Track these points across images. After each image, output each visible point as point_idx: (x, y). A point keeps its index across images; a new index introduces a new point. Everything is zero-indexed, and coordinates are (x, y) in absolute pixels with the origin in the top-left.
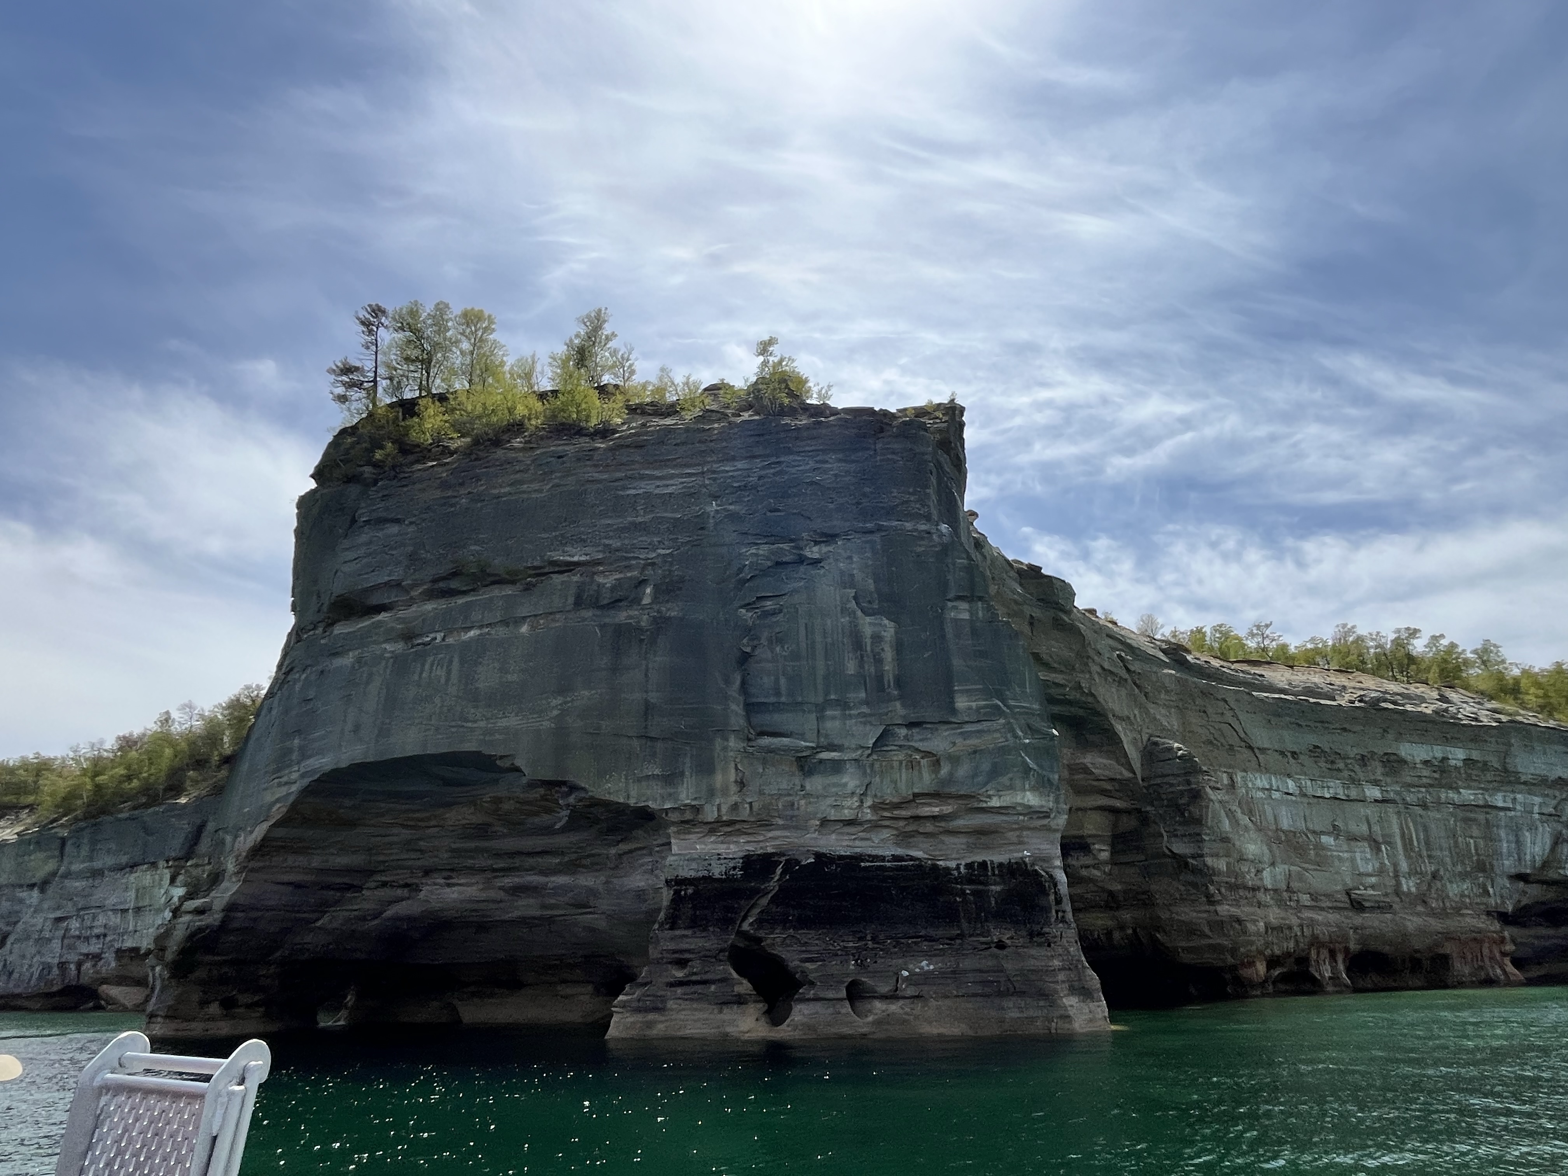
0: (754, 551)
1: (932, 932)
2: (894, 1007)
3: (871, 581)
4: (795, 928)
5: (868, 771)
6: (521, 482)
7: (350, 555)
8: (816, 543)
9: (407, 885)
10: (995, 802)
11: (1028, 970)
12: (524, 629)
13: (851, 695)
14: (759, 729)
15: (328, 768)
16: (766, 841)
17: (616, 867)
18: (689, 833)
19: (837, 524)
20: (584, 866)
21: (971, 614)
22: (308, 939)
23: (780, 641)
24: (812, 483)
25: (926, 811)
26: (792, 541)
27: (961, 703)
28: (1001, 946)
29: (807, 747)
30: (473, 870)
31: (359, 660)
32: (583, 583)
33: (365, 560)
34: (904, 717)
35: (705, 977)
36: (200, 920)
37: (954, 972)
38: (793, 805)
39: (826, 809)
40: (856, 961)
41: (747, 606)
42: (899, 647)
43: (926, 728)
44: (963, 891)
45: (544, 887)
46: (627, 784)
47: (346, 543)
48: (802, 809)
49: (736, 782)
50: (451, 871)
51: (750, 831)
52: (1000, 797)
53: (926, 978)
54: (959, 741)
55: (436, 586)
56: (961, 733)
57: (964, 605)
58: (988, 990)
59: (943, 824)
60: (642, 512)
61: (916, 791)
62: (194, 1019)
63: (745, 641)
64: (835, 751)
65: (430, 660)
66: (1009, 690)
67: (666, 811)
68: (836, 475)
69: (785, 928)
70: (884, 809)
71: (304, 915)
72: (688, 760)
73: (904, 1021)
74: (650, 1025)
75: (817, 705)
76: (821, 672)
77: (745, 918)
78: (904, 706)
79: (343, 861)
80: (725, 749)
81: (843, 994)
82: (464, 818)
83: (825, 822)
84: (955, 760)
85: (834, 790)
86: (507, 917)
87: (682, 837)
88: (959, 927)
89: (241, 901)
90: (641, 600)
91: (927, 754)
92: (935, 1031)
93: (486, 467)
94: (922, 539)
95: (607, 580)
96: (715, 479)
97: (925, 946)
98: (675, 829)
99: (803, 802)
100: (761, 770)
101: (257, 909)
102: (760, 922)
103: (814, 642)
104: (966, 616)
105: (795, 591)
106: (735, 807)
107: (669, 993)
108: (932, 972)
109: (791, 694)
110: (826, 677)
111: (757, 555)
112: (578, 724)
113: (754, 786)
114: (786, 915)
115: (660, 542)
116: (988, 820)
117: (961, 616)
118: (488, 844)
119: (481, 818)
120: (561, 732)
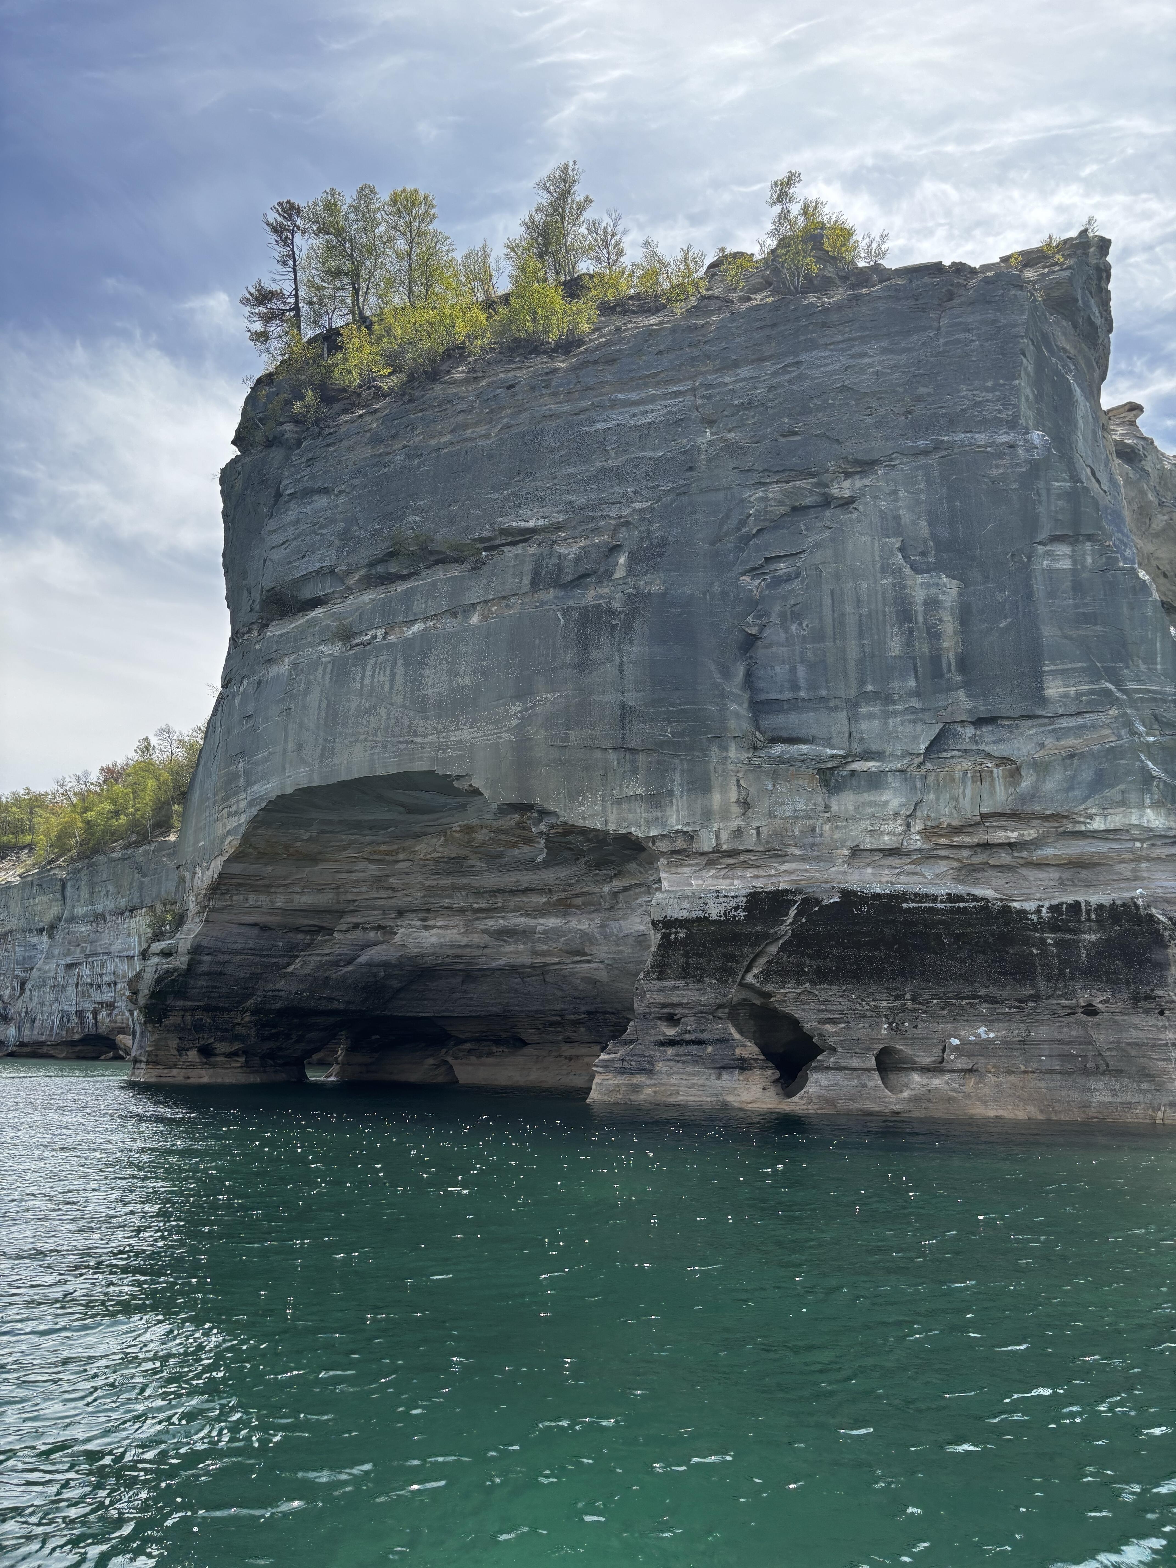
0: (761, 494)
1: (994, 991)
2: (937, 1082)
3: (924, 524)
4: (813, 983)
5: (919, 785)
6: (465, 427)
7: (277, 539)
8: (848, 475)
9: (379, 927)
10: (1098, 824)
11: (1129, 1044)
12: (475, 619)
13: (896, 685)
14: (770, 734)
15: (273, 795)
16: (779, 875)
17: (612, 908)
18: (682, 865)
19: (877, 445)
20: (578, 907)
21: (1075, 562)
22: (281, 985)
23: (797, 616)
24: (843, 389)
25: (999, 836)
26: (813, 475)
27: (1053, 689)
28: (1090, 1011)
29: (833, 756)
30: (449, 910)
31: (295, 665)
32: (541, 555)
33: (294, 544)
34: (970, 711)
35: (702, 1036)
36: (167, 963)
37: (1023, 1042)
38: (814, 830)
39: (857, 833)
40: (890, 1024)
41: (753, 571)
42: (964, 615)
43: (1002, 726)
44: (1043, 941)
45: (532, 930)
46: (604, 807)
47: (271, 524)
48: (826, 835)
49: (738, 802)
50: (426, 912)
51: (758, 863)
52: (1106, 816)
53: (983, 1048)
54: (1049, 741)
55: (373, 572)
56: (1053, 730)
57: (1064, 549)
58: (1069, 1067)
59: (1024, 854)
60: (612, 453)
61: (985, 810)
62: (175, 1066)
63: (750, 619)
64: (873, 759)
65: (370, 663)
66: (1127, 667)
67: (653, 839)
68: (877, 373)
69: (799, 982)
70: (941, 835)
71: (274, 960)
72: (677, 776)
73: (950, 1099)
74: (636, 1089)
75: (848, 700)
76: (853, 654)
77: (748, 969)
78: (969, 696)
79: (307, 900)
80: (724, 761)
81: (872, 1063)
82: (435, 850)
83: (856, 852)
84: (1042, 767)
85: (869, 810)
86: (493, 965)
87: (673, 870)
88: (1033, 986)
89: (205, 943)
90: (613, 573)
91: (1003, 760)
92: (992, 1113)
93: (422, 410)
94: (1001, 455)
95: (570, 551)
96: (709, 397)
97: (984, 1009)
98: (666, 862)
99: (827, 827)
100: (770, 787)
101: (224, 953)
102: (767, 974)
103: (843, 615)
104: (1066, 564)
105: (817, 545)
106: (738, 833)
107: (658, 1054)
108: (992, 1041)
109: (812, 686)
110: (861, 662)
111: (764, 499)
112: (542, 735)
113: (762, 806)
114: (801, 966)
115: (635, 492)
116: (1089, 848)
117: (1058, 566)
118: (465, 881)
119: (453, 851)
120: (522, 745)
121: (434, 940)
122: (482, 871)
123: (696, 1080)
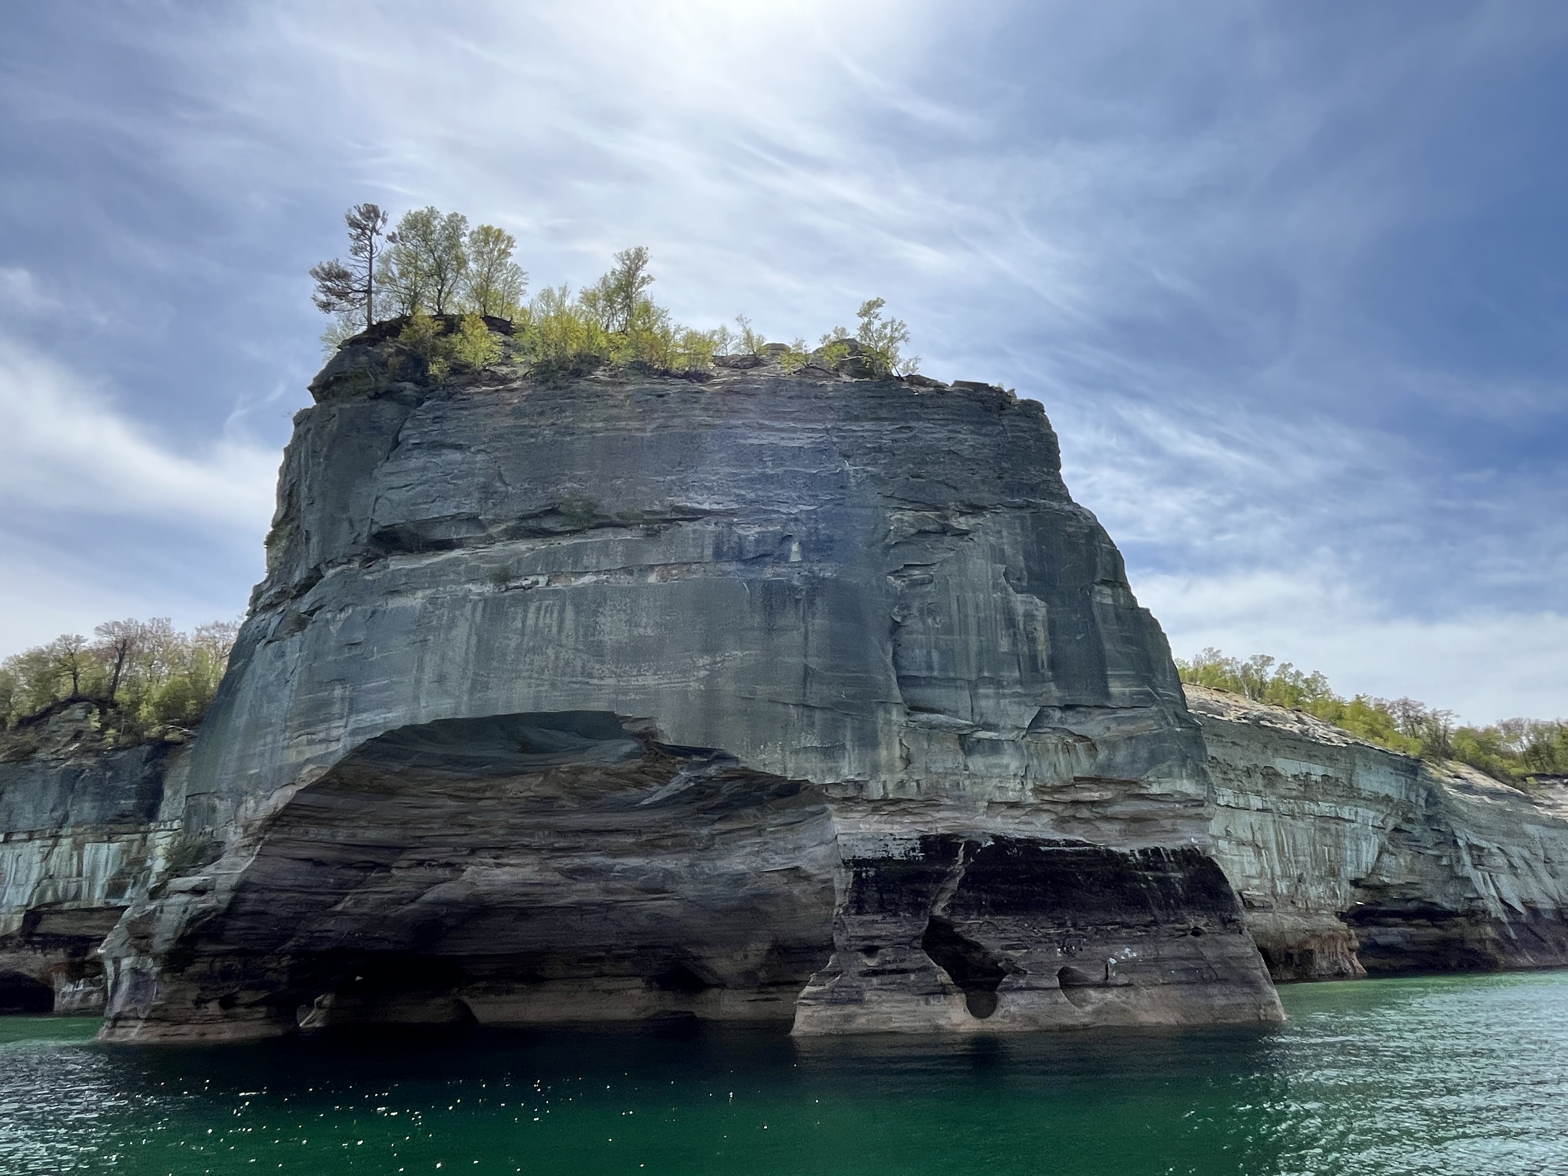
0: (899, 516)
1: (1126, 918)
2: (1110, 996)
3: (1021, 558)
4: (991, 914)
5: (1026, 753)
6: (619, 418)
7: (395, 481)
8: (962, 514)
9: (448, 865)
10: (1155, 789)
11: (1230, 958)
12: (653, 578)
13: (1005, 674)
14: (916, 704)
16: (936, 821)
17: (706, 848)
18: (852, 811)
19: (985, 496)
20: (662, 847)
21: (1114, 601)
22: (330, 924)
23: (931, 612)
24: (950, 452)
25: (1086, 796)
26: (937, 509)
27: (1115, 688)
28: (1196, 932)
29: (965, 725)
30: (528, 849)
31: (433, 600)
32: (721, 533)
33: (419, 488)
34: (1060, 699)
35: (903, 966)
36: (203, 902)
37: (1156, 960)
38: (958, 784)
39: (990, 789)
40: (1062, 948)
41: (896, 573)
42: (1052, 627)
43: (1079, 712)
44: (1145, 877)
45: (610, 869)
46: (783, 756)
47: (389, 467)
48: (968, 789)
49: (901, 757)
50: (500, 850)
51: (916, 811)
52: (1160, 783)
53: (1132, 965)
54: (1113, 726)
55: (524, 524)
56: (1115, 718)
57: (1107, 591)
58: (1192, 978)
59: (1100, 810)
60: (770, 464)
61: (1077, 775)
62: (187, 1022)
63: (895, 610)
64: (991, 730)
65: (533, 606)
67: (826, 786)
68: (972, 446)
69: (980, 914)
70: (1044, 793)
71: (321, 898)
72: (849, 734)
73: (1124, 1010)
74: (849, 1018)
75: (970, 682)
76: (974, 647)
77: (935, 902)
78: (1058, 687)
79: (372, 835)
80: (889, 722)
81: (1057, 982)
82: (529, 790)
83: (992, 804)
84: (1112, 746)
85: (997, 771)
86: (561, 902)
87: (844, 815)
88: (1151, 914)
90: (788, 557)
91: (1083, 738)
92: (1154, 1020)
93: (570, 398)
94: (1071, 519)
95: (748, 533)
96: (844, 438)
97: (1124, 933)
98: (836, 807)
99: (967, 782)
100: (926, 747)
101: (271, 890)
102: (952, 907)
103: (966, 616)
104: (1110, 601)
105: (945, 561)
106: (901, 785)
107: (864, 984)
108: (1133, 959)
109: (943, 669)
110: (980, 653)
111: (901, 520)
112: (730, 687)
113: (919, 763)
114: (979, 900)
115: (799, 497)
116: (1144, 807)
117: (1105, 601)
118: (552, 820)
119: (548, 791)
120: (711, 694)
121: (505, 878)
122: (572, 811)
123: (906, 1007)
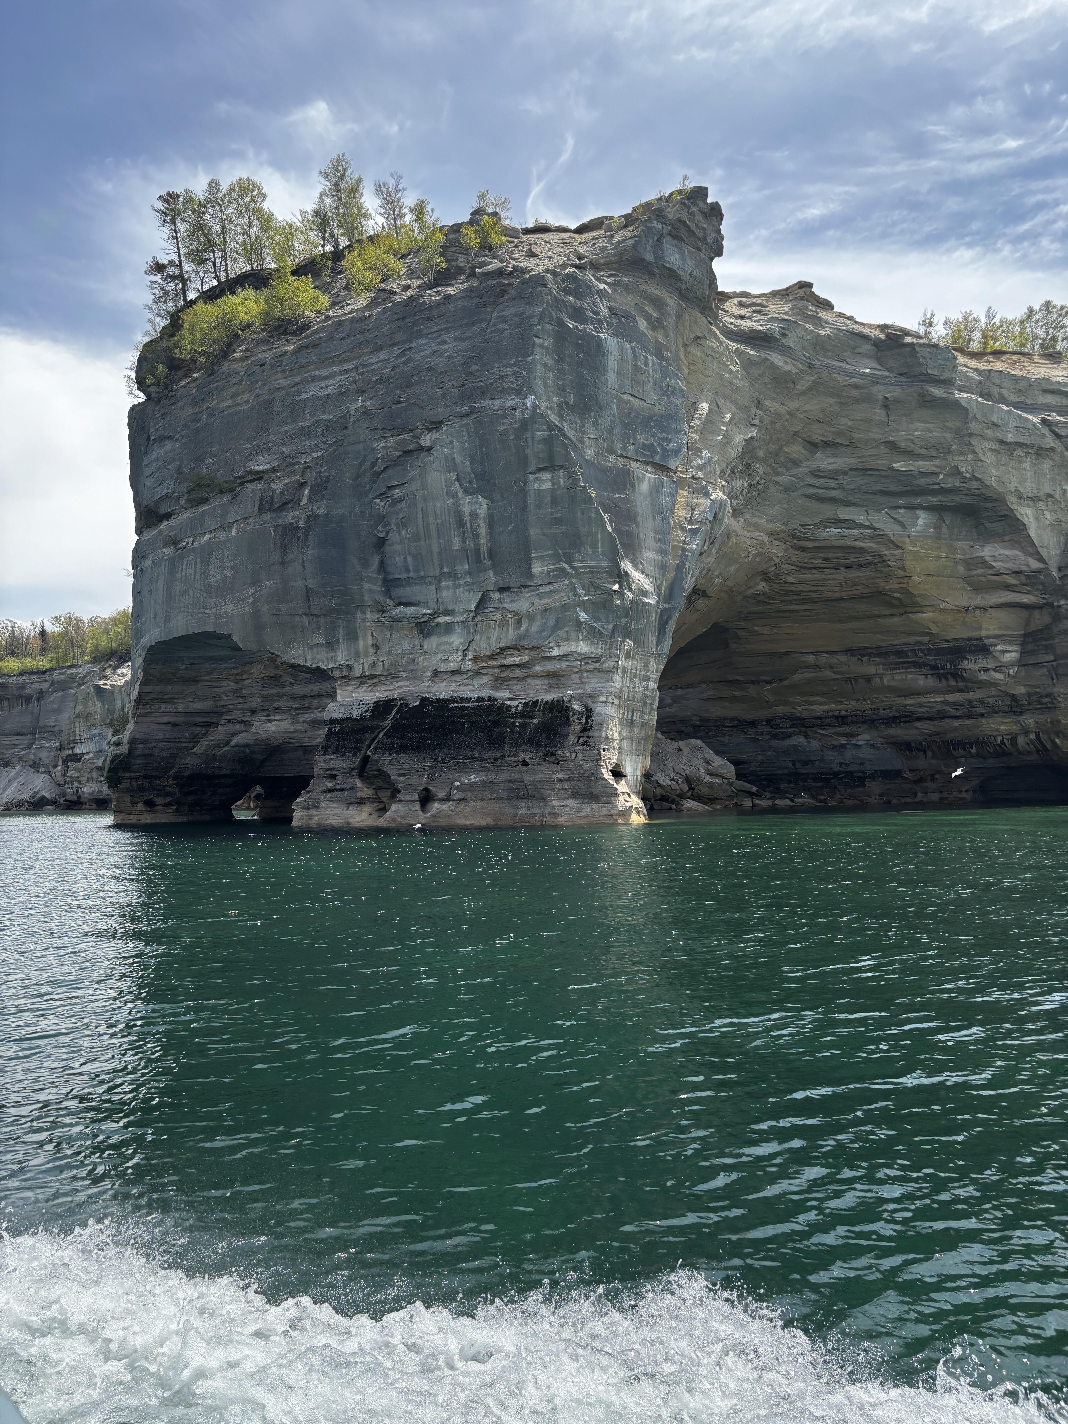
0: (383, 445)
1: (483, 754)
2: (446, 806)
3: (467, 463)
4: (398, 753)
5: (472, 630)
6: (238, 394)
7: (147, 469)
8: (430, 430)
9: (242, 722)
10: (555, 652)
11: (538, 782)
12: (234, 532)
13: (459, 568)
14: (397, 601)
15: (149, 645)
18: (348, 685)
19: (442, 412)
21: (553, 484)
22: (189, 760)
23: (405, 526)
24: (430, 369)
25: (511, 660)
26: (411, 431)
27: (537, 568)
28: (525, 764)
29: (425, 614)
30: (280, 709)
32: (264, 490)
33: (155, 475)
34: (495, 583)
35: (343, 786)
36: (117, 750)
37: (492, 783)
38: (413, 661)
39: (435, 662)
40: (429, 775)
41: (381, 496)
42: (491, 522)
43: (513, 592)
44: (514, 724)
46: (304, 651)
47: (147, 460)
48: (420, 663)
49: (373, 645)
51: (384, 682)
52: (560, 647)
53: (471, 787)
54: (536, 601)
55: (191, 496)
56: (538, 594)
57: (547, 476)
58: (511, 795)
59: (526, 670)
60: (308, 416)
61: (502, 645)
62: (131, 813)
63: (380, 527)
64: (449, 615)
65: (186, 560)
66: (579, 552)
67: (332, 670)
68: (449, 357)
69: (391, 754)
70: (481, 661)
71: (184, 745)
72: (341, 631)
73: (449, 816)
74: (310, 817)
75: (435, 577)
76: (435, 549)
77: (369, 746)
78: (495, 574)
79: (197, 706)
80: (364, 620)
81: (418, 798)
83: (436, 673)
84: (531, 618)
85: (444, 647)
87: (343, 688)
88: (502, 751)
89: (139, 737)
90: (301, 501)
91: (514, 614)
92: (468, 822)
93: (217, 381)
94: (506, 416)
95: (277, 487)
96: (362, 374)
97: (476, 764)
98: (339, 683)
99: (421, 659)
100: (389, 636)
101: (151, 742)
102: (377, 749)
103: (428, 524)
104: (548, 486)
105: (413, 479)
106: (374, 665)
107: (323, 797)
108: (477, 782)
109: (416, 569)
110: (440, 554)
111: (385, 448)
112: (266, 608)
113: (385, 648)
114: (393, 744)
115: (315, 445)
116: (558, 665)
117: (544, 487)
118: (284, 690)
120: (256, 615)
121: (274, 728)
122: (292, 685)
123: (337, 811)
